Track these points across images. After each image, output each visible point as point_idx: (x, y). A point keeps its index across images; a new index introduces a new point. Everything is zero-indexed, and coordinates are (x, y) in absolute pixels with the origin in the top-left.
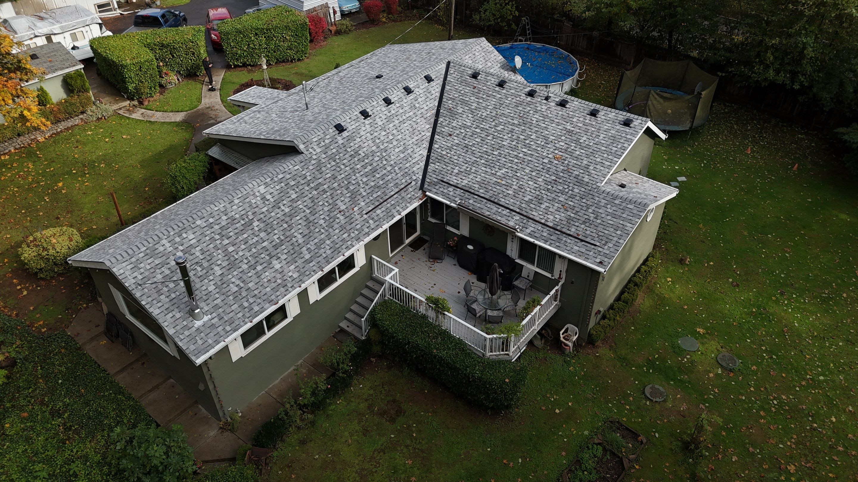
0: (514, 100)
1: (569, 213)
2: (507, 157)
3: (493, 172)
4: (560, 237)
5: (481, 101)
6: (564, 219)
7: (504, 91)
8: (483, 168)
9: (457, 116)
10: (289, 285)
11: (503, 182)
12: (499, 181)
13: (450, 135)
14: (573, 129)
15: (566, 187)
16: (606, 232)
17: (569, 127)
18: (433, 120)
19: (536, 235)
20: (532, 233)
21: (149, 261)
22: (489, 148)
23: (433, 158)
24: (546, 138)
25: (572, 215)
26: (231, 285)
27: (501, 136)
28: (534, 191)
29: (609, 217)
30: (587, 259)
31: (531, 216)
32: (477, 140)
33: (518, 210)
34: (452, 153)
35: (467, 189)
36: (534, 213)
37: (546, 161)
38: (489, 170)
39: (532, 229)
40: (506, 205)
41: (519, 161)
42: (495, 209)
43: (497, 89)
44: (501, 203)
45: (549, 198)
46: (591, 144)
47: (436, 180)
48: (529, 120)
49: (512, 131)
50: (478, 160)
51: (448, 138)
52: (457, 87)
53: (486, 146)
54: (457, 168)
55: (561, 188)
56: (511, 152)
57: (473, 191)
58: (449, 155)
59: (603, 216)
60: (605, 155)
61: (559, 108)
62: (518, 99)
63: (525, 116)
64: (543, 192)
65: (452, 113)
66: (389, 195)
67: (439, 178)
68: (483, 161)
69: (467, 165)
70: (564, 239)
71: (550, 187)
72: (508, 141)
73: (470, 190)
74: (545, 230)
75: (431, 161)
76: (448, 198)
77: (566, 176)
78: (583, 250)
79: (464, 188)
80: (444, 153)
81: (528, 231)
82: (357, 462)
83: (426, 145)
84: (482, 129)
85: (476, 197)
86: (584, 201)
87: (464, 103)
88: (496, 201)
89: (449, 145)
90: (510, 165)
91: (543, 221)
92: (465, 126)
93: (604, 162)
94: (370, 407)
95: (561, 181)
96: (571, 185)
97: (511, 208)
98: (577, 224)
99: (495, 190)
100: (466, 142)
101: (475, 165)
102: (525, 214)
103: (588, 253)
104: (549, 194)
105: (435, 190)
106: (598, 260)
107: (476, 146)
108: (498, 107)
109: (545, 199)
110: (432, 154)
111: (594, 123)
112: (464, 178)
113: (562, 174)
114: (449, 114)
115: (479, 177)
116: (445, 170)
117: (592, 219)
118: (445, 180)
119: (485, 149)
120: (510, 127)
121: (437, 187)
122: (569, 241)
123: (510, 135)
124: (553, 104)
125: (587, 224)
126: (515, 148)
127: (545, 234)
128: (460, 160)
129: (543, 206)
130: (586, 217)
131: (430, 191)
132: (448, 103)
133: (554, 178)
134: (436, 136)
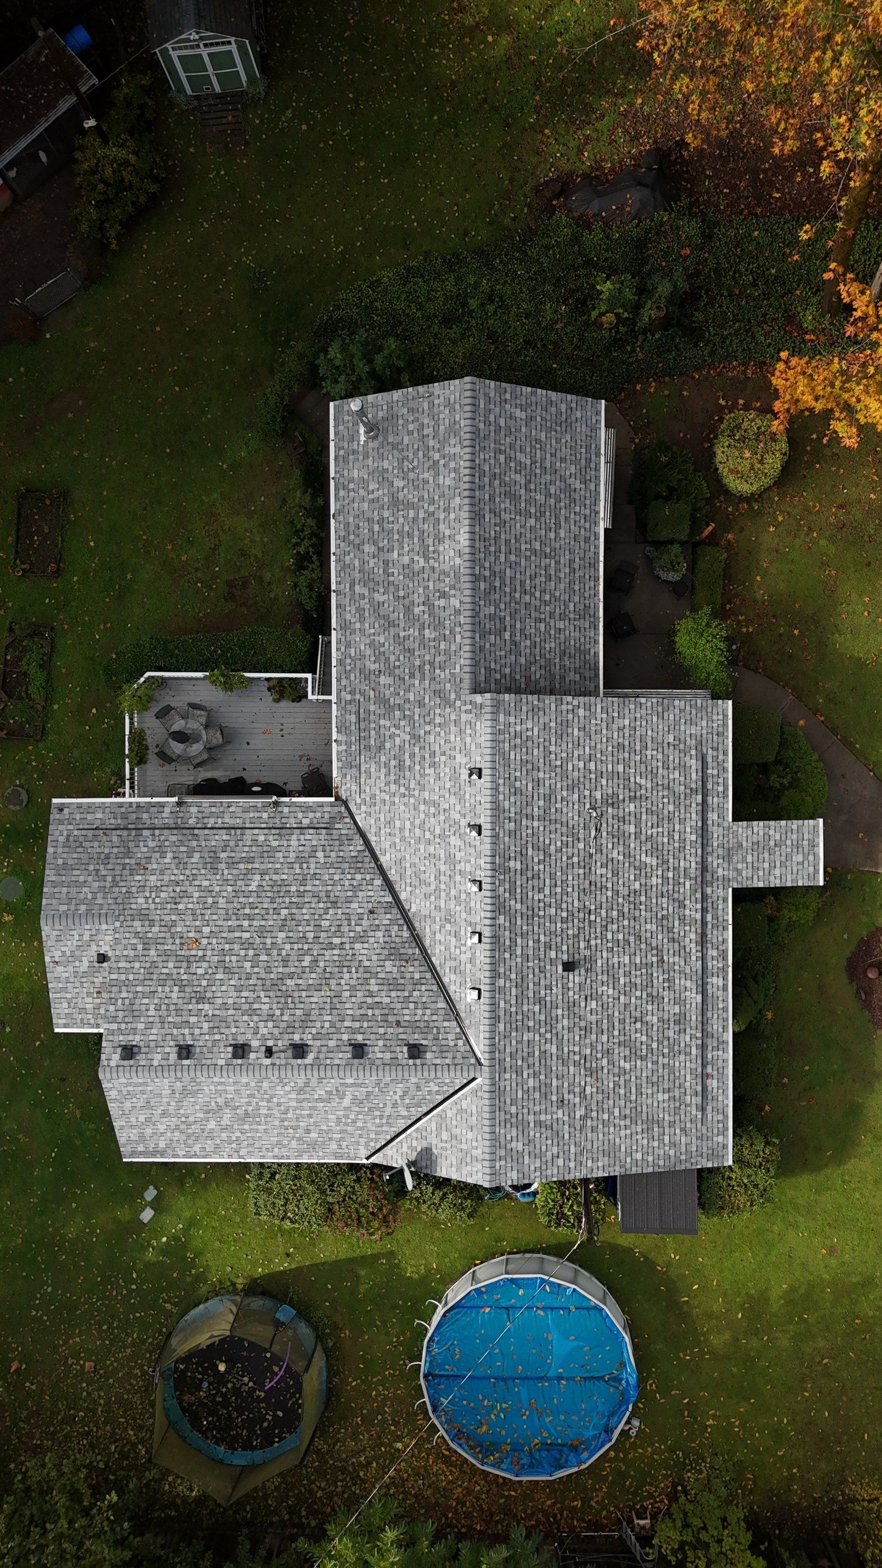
0: (318, 1025)
1: (133, 861)
2: (263, 912)
3: (267, 877)
4: (125, 822)
5: (369, 1000)
6: (135, 850)
7: (345, 1037)
8: (285, 877)
9: (386, 952)
10: (342, 544)
11: (242, 866)
12: (250, 866)
13: (371, 912)
14: (200, 1006)
15: (157, 900)
16: (75, 856)
17: (207, 1006)
18: (417, 925)
19: (155, 809)
20: (161, 809)
21: (447, 421)
22: (300, 917)
23: (366, 860)
24: (228, 970)
25: (127, 861)
26: (377, 486)
27: (296, 946)
28: (194, 872)
29: (82, 879)
30: (79, 806)
31: (175, 832)
32: (327, 923)
33: (196, 831)
34: (347, 883)
35: (284, 831)
36: (174, 838)
37: (206, 930)
38: (275, 877)
39: (164, 815)
40: (215, 831)
41: (241, 912)
42: (227, 820)
43: (360, 1038)
44: (224, 831)
45: (169, 871)
46: (160, 989)
47: (337, 826)
48: (272, 994)
49: (285, 962)
50: (302, 889)
51: (370, 905)
52: (428, 1012)
53: (306, 917)
54: (322, 861)
55: (163, 895)
56: (263, 923)
57: (273, 831)
58: (349, 877)
59: (90, 878)
60: (131, 977)
61: (241, 1040)
62: (314, 1031)
63: (283, 1000)
64: (182, 877)
65: (394, 953)
66: (363, 752)
67: (334, 832)
68: (293, 889)
69: (312, 872)
70: (119, 821)
71: (178, 889)
72: (280, 942)
73: (277, 831)
74: (148, 822)
75: (367, 853)
76: (299, 806)
77: (167, 918)
78: (89, 817)
79: (288, 831)
80: (358, 877)
81: (167, 810)
82: (227, 522)
83: (393, 875)
84: (331, 946)
85: (264, 826)
86: (124, 890)
87: (392, 984)
88: (233, 832)
89: (360, 894)
90: (251, 900)
91: (157, 832)
92: (361, 938)
93: (128, 965)
94: (260, 580)
95: (169, 906)
96: (152, 906)
97: (206, 832)
98: (115, 850)
99: (246, 849)
100: (340, 911)
101: (301, 877)
102: (184, 831)
103: (82, 816)
104: (173, 878)
105: (326, 809)
106: (66, 811)
107: (322, 912)
108: (335, 1000)
109: (173, 866)
110: (373, 865)
111: (175, 1031)
112: (301, 848)
113: (174, 917)
114: (402, 951)
115: (282, 860)
116: (337, 849)
117: (102, 867)
118: (324, 831)
119: (304, 911)
120: (293, 970)
121: (327, 816)
122: (112, 821)
123: (284, 953)
124: (255, 1044)
125: (103, 856)
126: (262, 932)
127: (145, 816)
128: (327, 877)
129: (170, 855)
130: (110, 867)
131: (331, 805)
132: (415, 971)
133: (181, 906)
134: (390, 899)
